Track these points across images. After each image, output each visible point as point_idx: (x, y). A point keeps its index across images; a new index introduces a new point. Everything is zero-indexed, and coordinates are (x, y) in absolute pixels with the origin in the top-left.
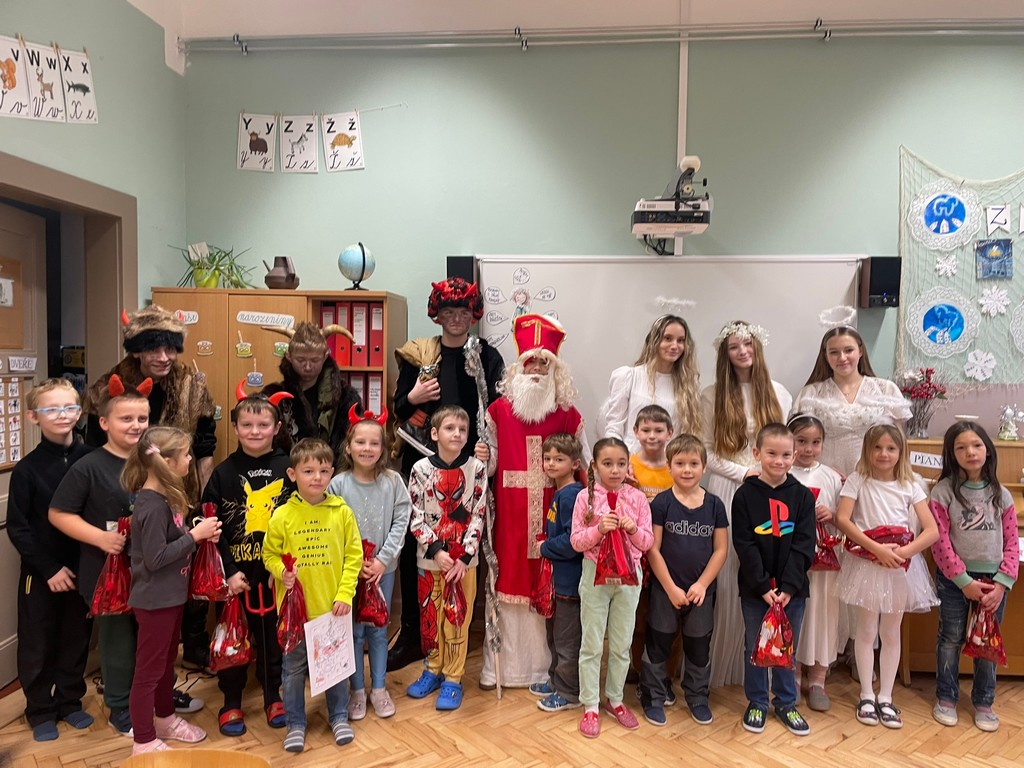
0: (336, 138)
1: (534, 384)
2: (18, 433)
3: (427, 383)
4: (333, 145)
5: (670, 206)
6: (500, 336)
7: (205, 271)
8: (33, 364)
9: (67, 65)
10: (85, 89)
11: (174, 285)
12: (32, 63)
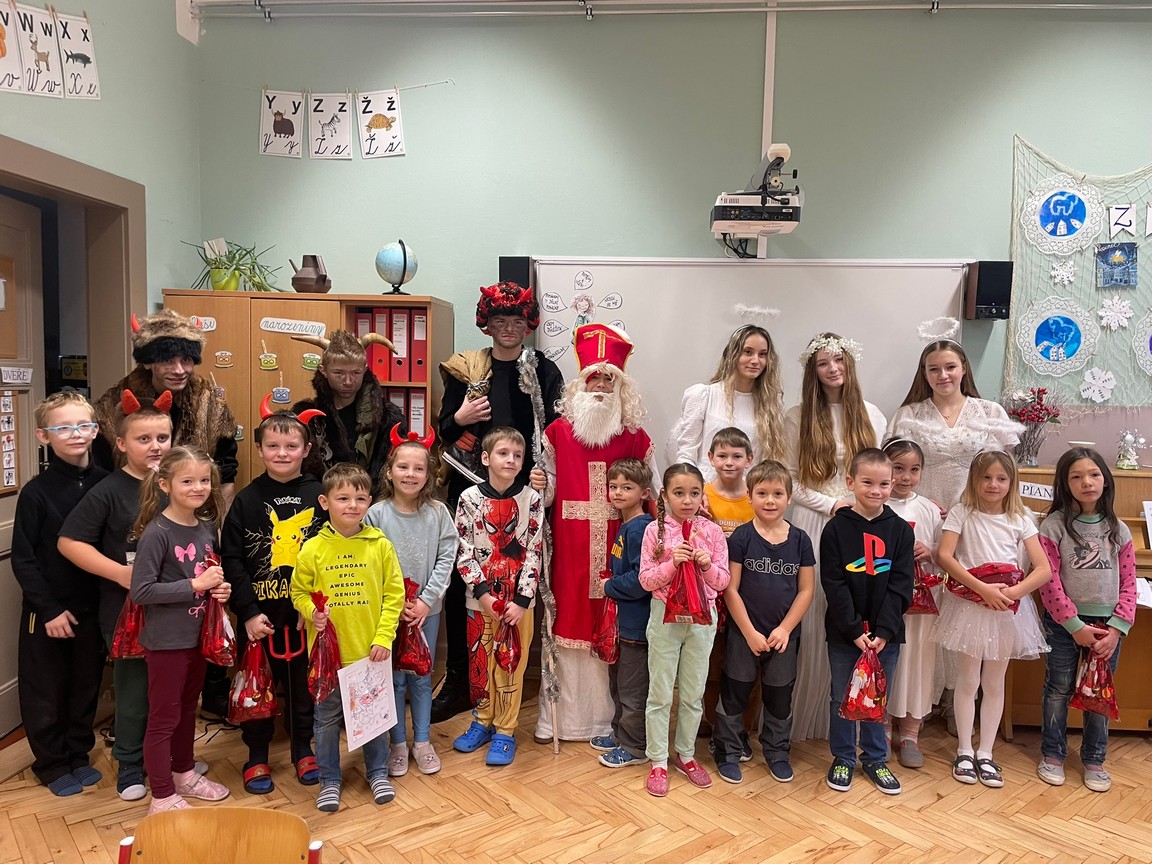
0: (373, 120)
1: (597, 403)
2: (12, 454)
3: (476, 402)
4: (369, 127)
5: (755, 201)
6: (559, 349)
7: (223, 271)
8: (28, 375)
9: (65, 32)
10: (85, 60)
11: (187, 286)
12: (24, 29)
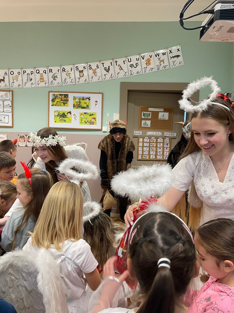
8: (175, 135)
9: (171, 52)
10: (178, 56)
12: (156, 57)
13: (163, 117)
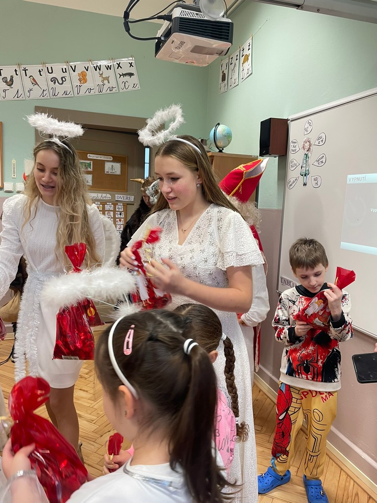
0: (244, 59)
4: (243, 64)
6: (295, 179)
8: (132, 198)
9: (119, 66)
10: (131, 75)
12: (96, 70)
13: (112, 170)
